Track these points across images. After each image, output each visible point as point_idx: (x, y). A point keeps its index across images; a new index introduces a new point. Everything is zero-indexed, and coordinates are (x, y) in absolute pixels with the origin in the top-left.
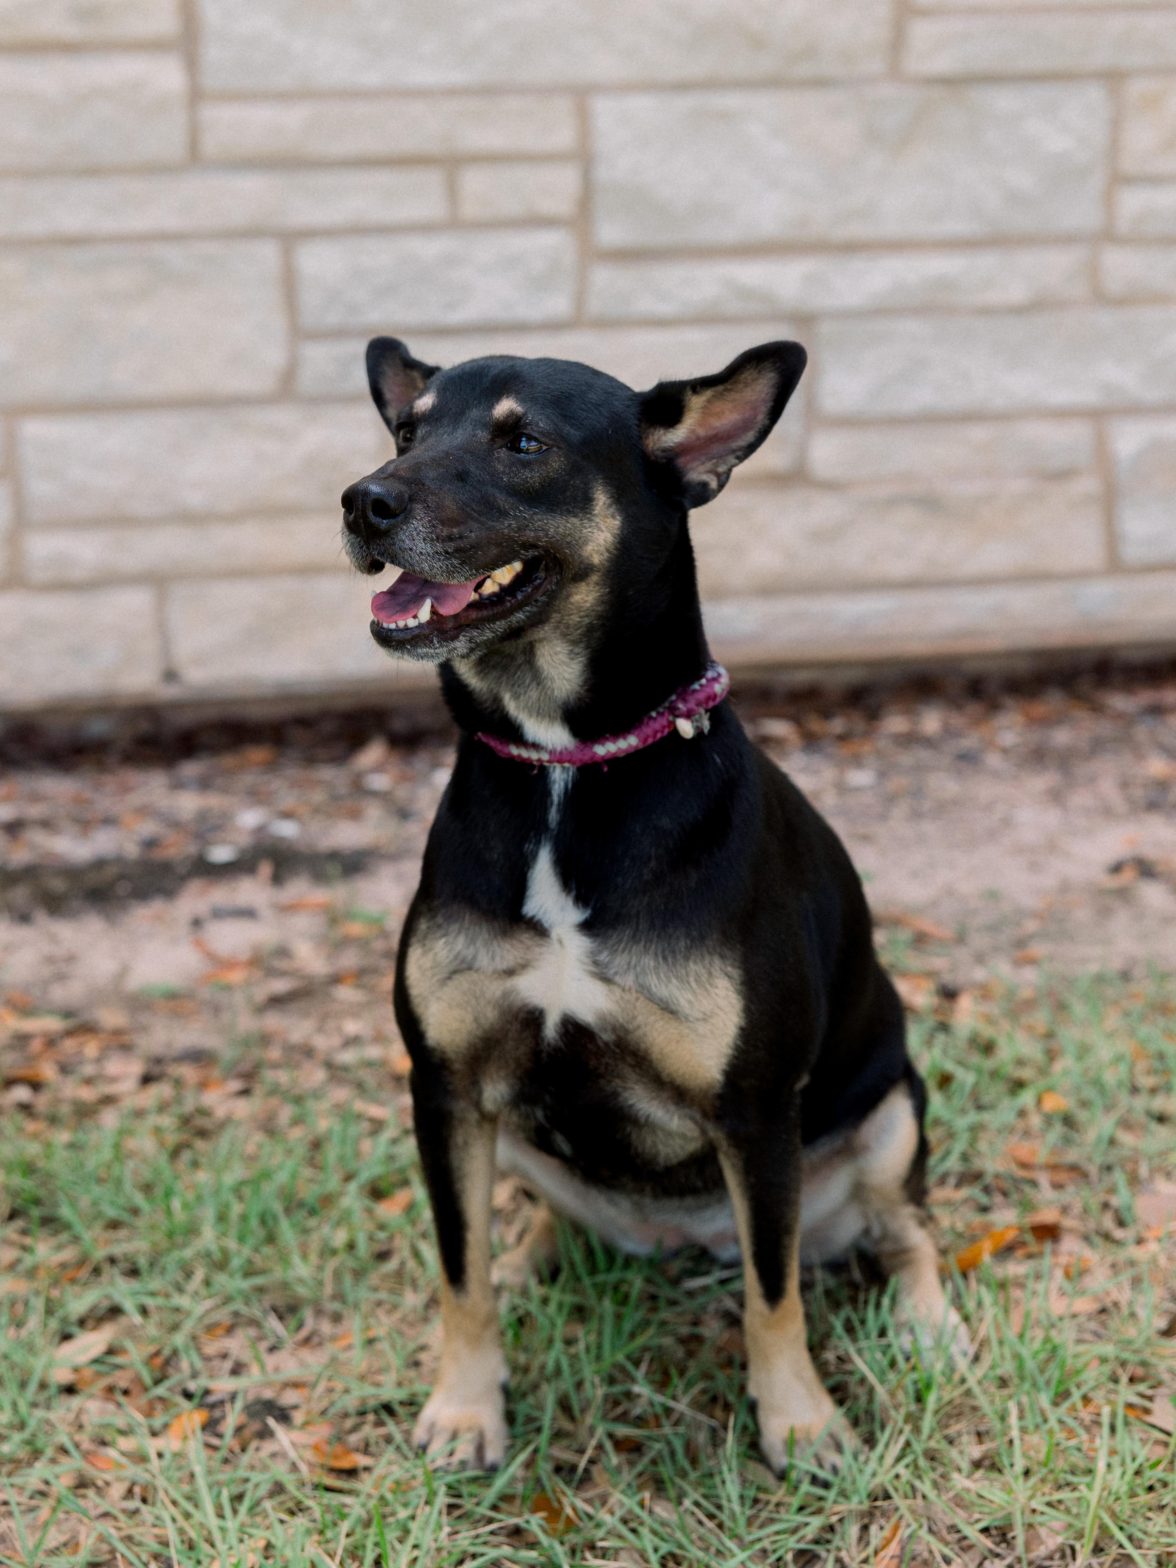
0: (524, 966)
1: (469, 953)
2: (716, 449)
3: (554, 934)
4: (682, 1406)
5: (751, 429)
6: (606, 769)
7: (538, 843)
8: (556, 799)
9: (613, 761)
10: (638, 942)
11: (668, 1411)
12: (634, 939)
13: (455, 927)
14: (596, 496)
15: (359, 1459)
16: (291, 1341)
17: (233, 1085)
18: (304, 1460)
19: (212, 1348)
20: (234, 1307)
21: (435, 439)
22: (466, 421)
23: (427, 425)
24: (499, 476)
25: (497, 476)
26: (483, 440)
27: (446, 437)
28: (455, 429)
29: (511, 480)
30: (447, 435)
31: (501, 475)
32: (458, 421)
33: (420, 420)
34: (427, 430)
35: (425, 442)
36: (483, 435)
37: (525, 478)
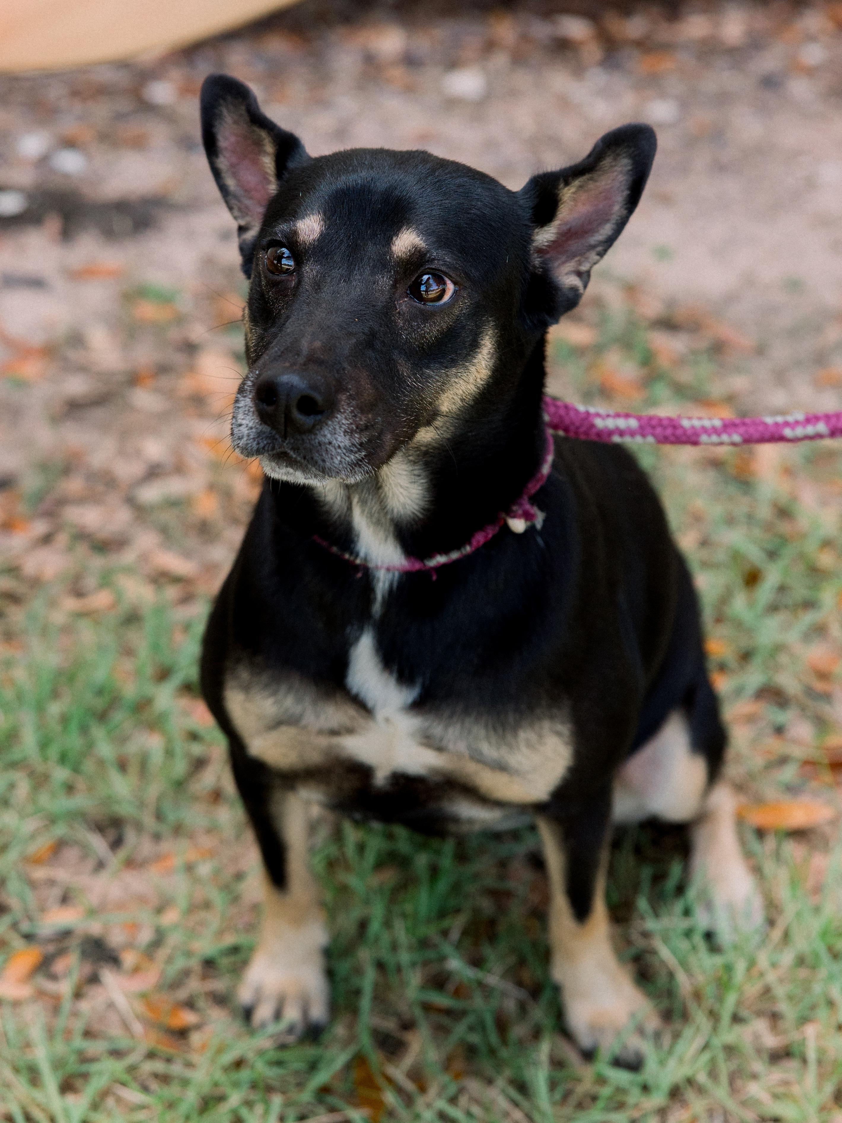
0: (350, 731)
1: (297, 709)
2: (574, 245)
3: (380, 714)
4: (493, 980)
5: (608, 221)
6: (434, 578)
7: (361, 630)
8: (379, 596)
9: (441, 569)
11: (480, 984)
13: (283, 688)
14: (483, 342)
15: (189, 1018)
16: (115, 860)
17: (40, 527)
18: (138, 1017)
19: (40, 873)
20: (60, 830)
21: (332, 288)
22: (362, 260)
23: (317, 262)
24: (398, 332)
25: (397, 332)
26: (385, 287)
27: (343, 284)
28: (350, 272)
29: (408, 337)
30: (344, 281)
31: (400, 331)
32: (352, 259)
33: (309, 252)
34: (318, 271)
35: (321, 291)
36: (384, 281)
37: (423, 334)
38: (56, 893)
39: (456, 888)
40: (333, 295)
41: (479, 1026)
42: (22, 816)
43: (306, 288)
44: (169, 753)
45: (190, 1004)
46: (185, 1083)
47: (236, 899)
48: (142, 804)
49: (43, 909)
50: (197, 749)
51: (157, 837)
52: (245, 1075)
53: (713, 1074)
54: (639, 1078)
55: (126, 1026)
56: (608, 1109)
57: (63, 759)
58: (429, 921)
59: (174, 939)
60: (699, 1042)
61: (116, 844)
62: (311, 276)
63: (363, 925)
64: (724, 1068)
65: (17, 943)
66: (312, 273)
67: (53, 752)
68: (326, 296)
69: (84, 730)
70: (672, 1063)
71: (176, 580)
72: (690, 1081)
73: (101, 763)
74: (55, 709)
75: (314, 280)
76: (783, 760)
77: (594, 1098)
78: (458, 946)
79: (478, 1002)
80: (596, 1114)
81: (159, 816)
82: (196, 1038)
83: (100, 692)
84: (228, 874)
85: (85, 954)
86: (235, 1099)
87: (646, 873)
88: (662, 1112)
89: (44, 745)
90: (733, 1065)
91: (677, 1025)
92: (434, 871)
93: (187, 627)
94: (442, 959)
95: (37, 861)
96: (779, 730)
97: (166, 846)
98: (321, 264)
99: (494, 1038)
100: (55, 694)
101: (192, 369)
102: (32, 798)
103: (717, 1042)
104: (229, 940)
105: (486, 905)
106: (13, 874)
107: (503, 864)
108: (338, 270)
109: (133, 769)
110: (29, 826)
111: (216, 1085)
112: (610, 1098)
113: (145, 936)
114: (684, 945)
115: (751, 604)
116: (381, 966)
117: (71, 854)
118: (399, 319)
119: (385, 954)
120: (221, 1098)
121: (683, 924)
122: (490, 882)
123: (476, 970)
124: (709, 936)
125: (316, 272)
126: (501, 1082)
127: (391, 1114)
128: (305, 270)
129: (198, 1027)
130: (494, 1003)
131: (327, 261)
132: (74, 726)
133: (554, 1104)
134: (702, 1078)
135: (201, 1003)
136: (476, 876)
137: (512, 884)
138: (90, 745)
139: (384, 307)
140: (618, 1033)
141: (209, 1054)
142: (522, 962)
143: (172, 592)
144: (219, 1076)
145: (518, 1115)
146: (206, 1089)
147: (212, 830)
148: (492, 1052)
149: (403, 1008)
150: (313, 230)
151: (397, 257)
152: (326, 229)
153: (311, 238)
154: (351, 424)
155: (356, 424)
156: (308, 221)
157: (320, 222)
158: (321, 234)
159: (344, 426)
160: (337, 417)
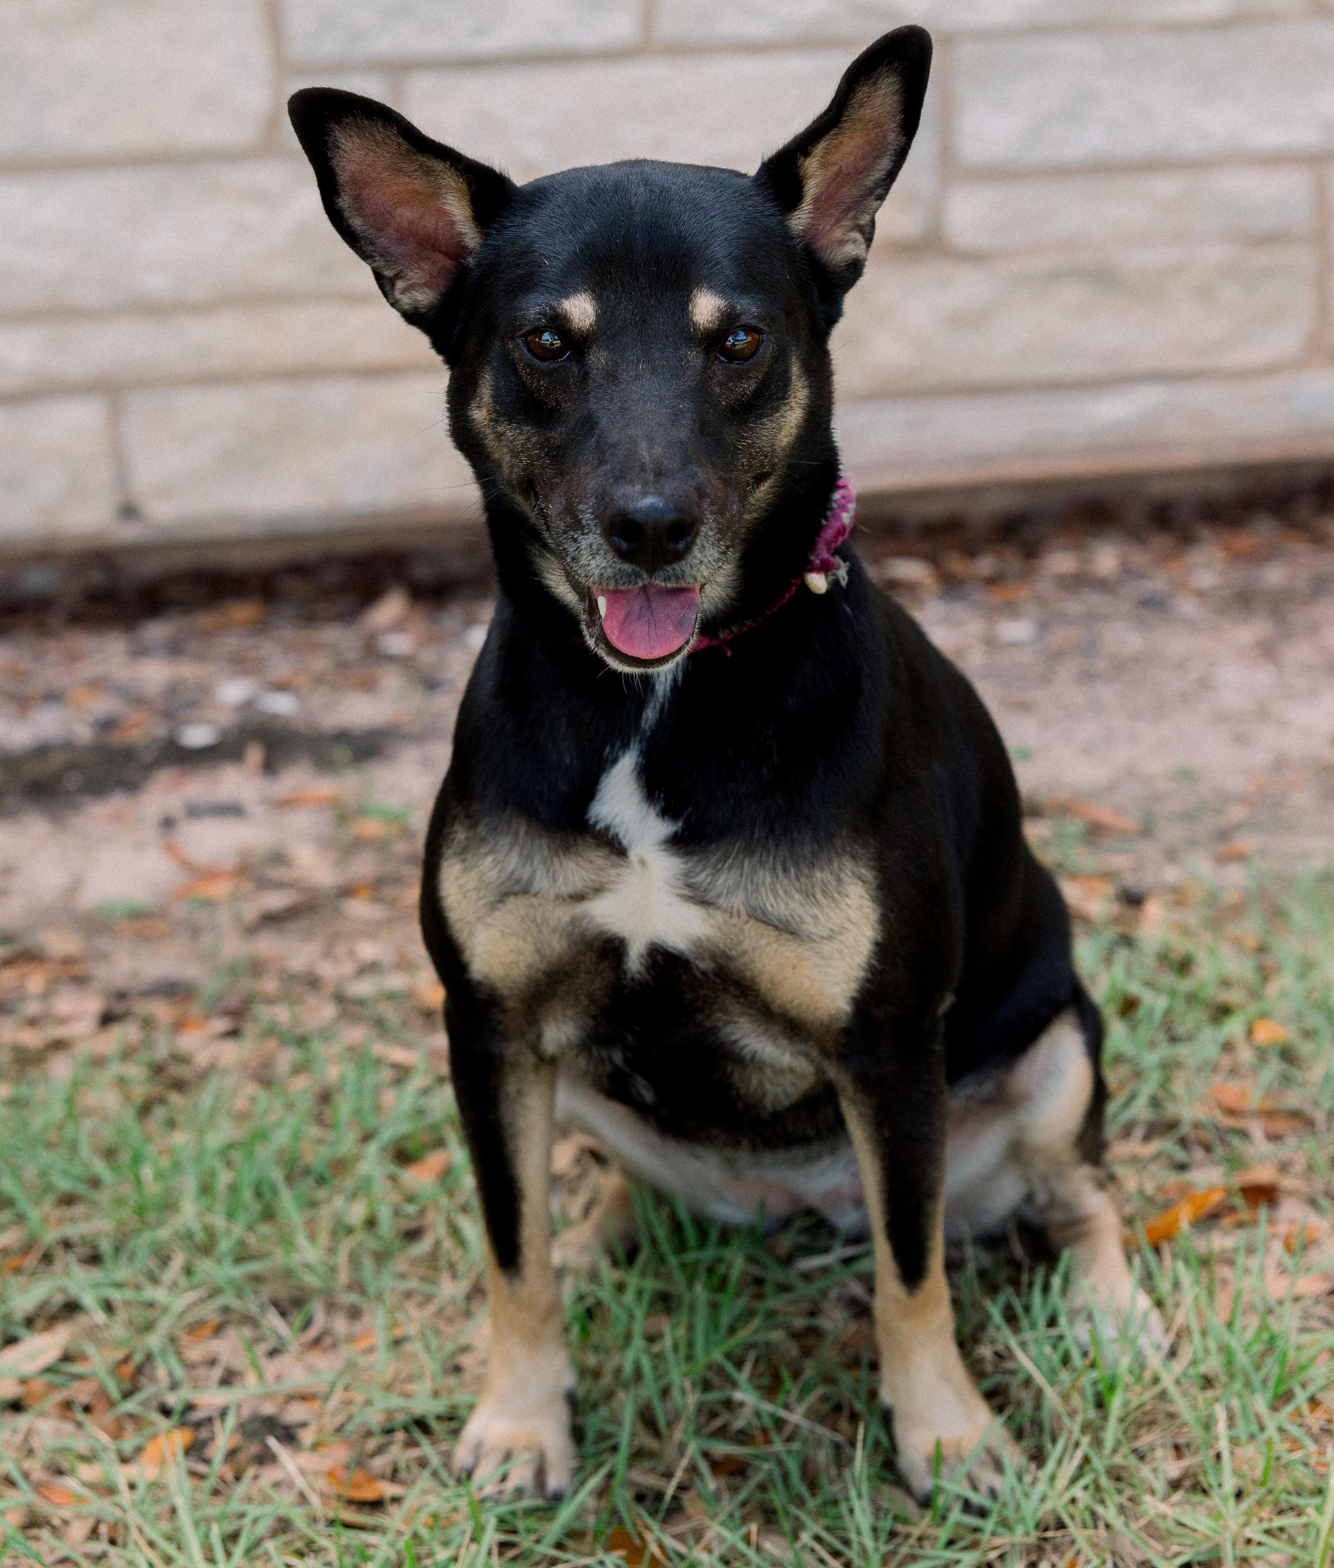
0: (599, 890)
1: (525, 872)
3: (633, 855)
4: (796, 1417)
10: (751, 854)
11: (779, 1423)
12: (749, 851)
15: (386, 1488)
19: (195, 1351)
22: (657, 336)
24: (718, 401)
26: (697, 362)
28: (649, 351)
29: (729, 401)
31: (720, 399)
32: (645, 336)
33: (590, 340)
34: (608, 359)
36: (695, 356)
38: (215, 1373)
48: (332, 1271)
62: (600, 366)
66: (601, 363)
75: (606, 371)
108: (632, 351)
118: (716, 387)
125: (605, 360)
131: (614, 345)
139: (699, 383)
150: (585, 312)
151: (705, 329)
152: (601, 308)
153: (587, 323)
154: (716, 533)
155: (720, 531)
156: (576, 302)
157: (591, 302)
158: (598, 316)
159: (711, 539)
160: (702, 531)
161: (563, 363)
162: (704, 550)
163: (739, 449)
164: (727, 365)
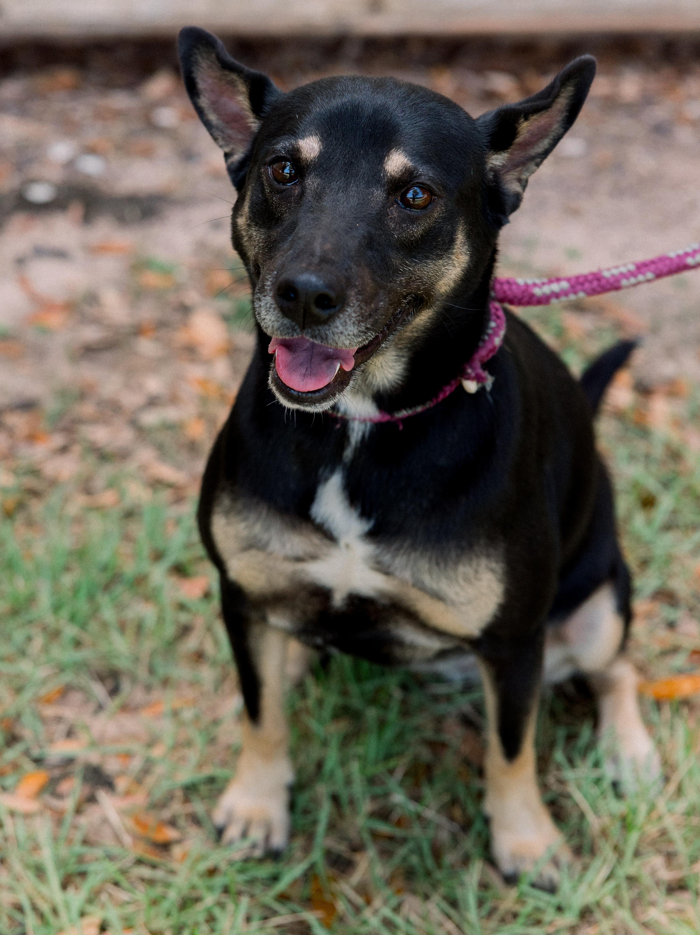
0: (314, 557)
1: (264, 537)
3: (343, 542)
6: (401, 428)
10: (415, 550)
12: (413, 547)
15: (171, 834)
16: (113, 704)
17: (58, 440)
18: (128, 831)
19: (49, 711)
20: (67, 678)
21: (331, 197)
22: (357, 175)
23: (317, 176)
24: (391, 233)
25: (389, 233)
26: (379, 198)
27: (341, 194)
28: (348, 185)
29: (400, 236)
30: (342, 192)
31: (392, 232)
32: (348, 174)
33: (310, 168)
34: (319, 183)
35: (322, 200)
36: (378, 194)
37: (412, 233)
38: (62, 728)
39: (400, 737)
40: (334, 203)
41: (419, 851)
42: (36, 664)
43: (308, 199)
44: (161, 620)
45: (173, 823)
46: (167, 885)
47: (212, 741)
48: (136, 660)
49: (51, 741)
50: (184, 618)
51: (148, 688)
52: (219, 881)
53: (617, 898)
54: (554, 900)
55: (118, 839)
56: (526, 925)
57: (73, 618)
58: (376, 762)
59: (160, 770)
60: (604, 872)
61: (114, 692)
62: (312, 188)
63: (320, 765)
64: (627, 896)
65: (28, 766)
66: (314, 185)
67: (65, 613)
68: (327, 204)
69: (91, 598)
70: (583, 888)
71: (170, 486)
72: (598, 904)
73: (105, 625)
74: (67, 580)
75: (315, 192)
76: (675, 650)
77: (515, 916)
78: (401, 784)
79: (417, 831)
80: (517, 927)
81: (152, 671)
82: (177, 851)
83: (105, 568)
84: (207, 719)
85: (86, 779)
86: (209, 899)
87: (561, 733)
88: (573, 929)
89: (57, 608)
90: (634, 893)
91: (586, 859)
92: (382, 724)
93: (178, 522)
94: (387, 795)
95: (48, 701)
96: (671, 625)
97: (156, 694)
98: (321, 177)
99: (430, 862)
100: (67, 569)
101: (185, 324)
102: (45, 649)
103: (622, 872)
104: (208, 771)
105: (425, 754)
106: (28, 711)
107: (439, 720)
108: (336, 182)
109: (130, 631)
110: (41, 673)
111: (193, 888)
112: (529, 916)
113: (136, 764)
114: (595, 791)
115: (649, 522)
116: (335, 799)
117: (76, 697)
118: (391, 223)
119: (339, 788)
120: (197, 900)
121: (594, 774)
122: (429, 734)
123: (416, 804)
124: (615, 785)
125: (317, 184)
126: (436, 898)
127: (341, 919)
128: (307, 183)
129: (179, 842)
130: (431, 833)
131: (326, 175)
132: (83, 593)
133: (482, 918)
134: (608, 902)
135: (182, 822)
136: (417, 729)
137: (446, 737)
138: (95, 611)
139: (377, 214)
140: (535, 862)
141: (188, 863)
142: (454, 801)
143: (166, 495)
144: (196, 880)
145: (450, 926)
146: (185, 891)
147: (194, 683)
148: (428, 874)
149: (352, 834)
150: (313, 148)
151: (390, 176)
152: (324, 149)
153: (312, 156)
154: (359, 316)
155: (362, 315)
156: (308, 141)
157: (318, 143)
158: (321, 152)
159: (353, 319)
160: (347, 311)
161: (291, 187)
162: (346, 325)
163: (401, 271)
164: (403, 210)
